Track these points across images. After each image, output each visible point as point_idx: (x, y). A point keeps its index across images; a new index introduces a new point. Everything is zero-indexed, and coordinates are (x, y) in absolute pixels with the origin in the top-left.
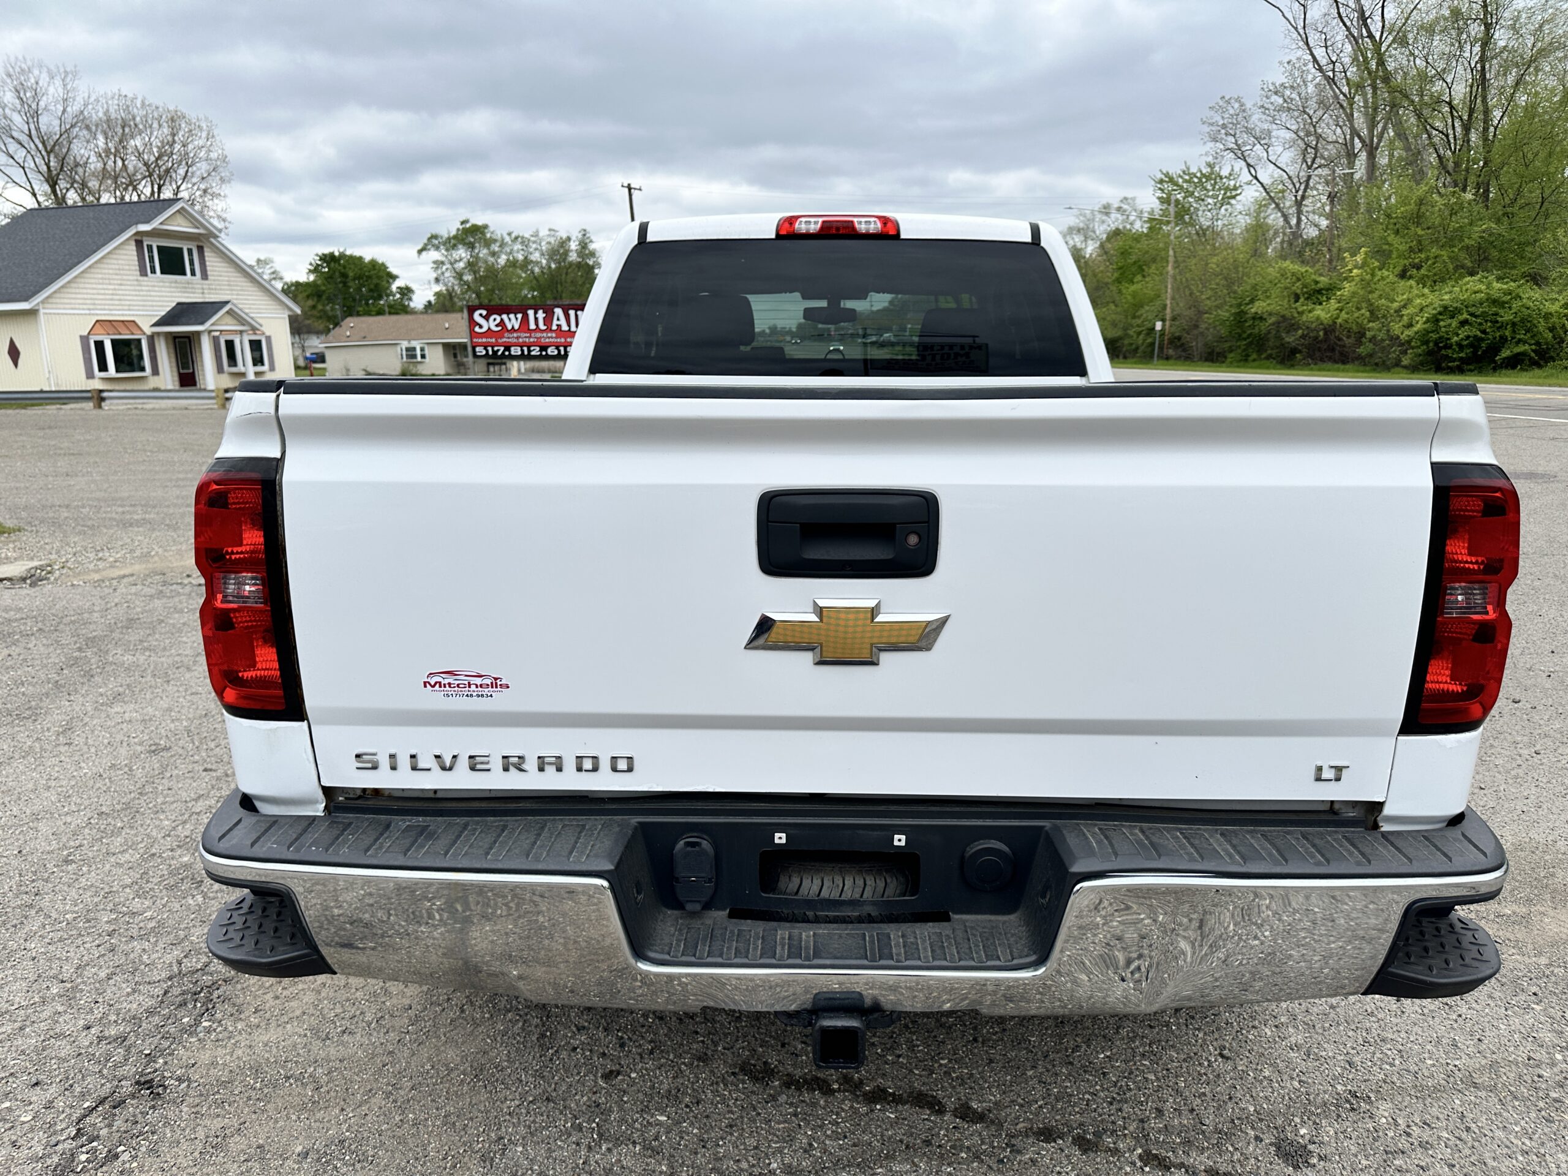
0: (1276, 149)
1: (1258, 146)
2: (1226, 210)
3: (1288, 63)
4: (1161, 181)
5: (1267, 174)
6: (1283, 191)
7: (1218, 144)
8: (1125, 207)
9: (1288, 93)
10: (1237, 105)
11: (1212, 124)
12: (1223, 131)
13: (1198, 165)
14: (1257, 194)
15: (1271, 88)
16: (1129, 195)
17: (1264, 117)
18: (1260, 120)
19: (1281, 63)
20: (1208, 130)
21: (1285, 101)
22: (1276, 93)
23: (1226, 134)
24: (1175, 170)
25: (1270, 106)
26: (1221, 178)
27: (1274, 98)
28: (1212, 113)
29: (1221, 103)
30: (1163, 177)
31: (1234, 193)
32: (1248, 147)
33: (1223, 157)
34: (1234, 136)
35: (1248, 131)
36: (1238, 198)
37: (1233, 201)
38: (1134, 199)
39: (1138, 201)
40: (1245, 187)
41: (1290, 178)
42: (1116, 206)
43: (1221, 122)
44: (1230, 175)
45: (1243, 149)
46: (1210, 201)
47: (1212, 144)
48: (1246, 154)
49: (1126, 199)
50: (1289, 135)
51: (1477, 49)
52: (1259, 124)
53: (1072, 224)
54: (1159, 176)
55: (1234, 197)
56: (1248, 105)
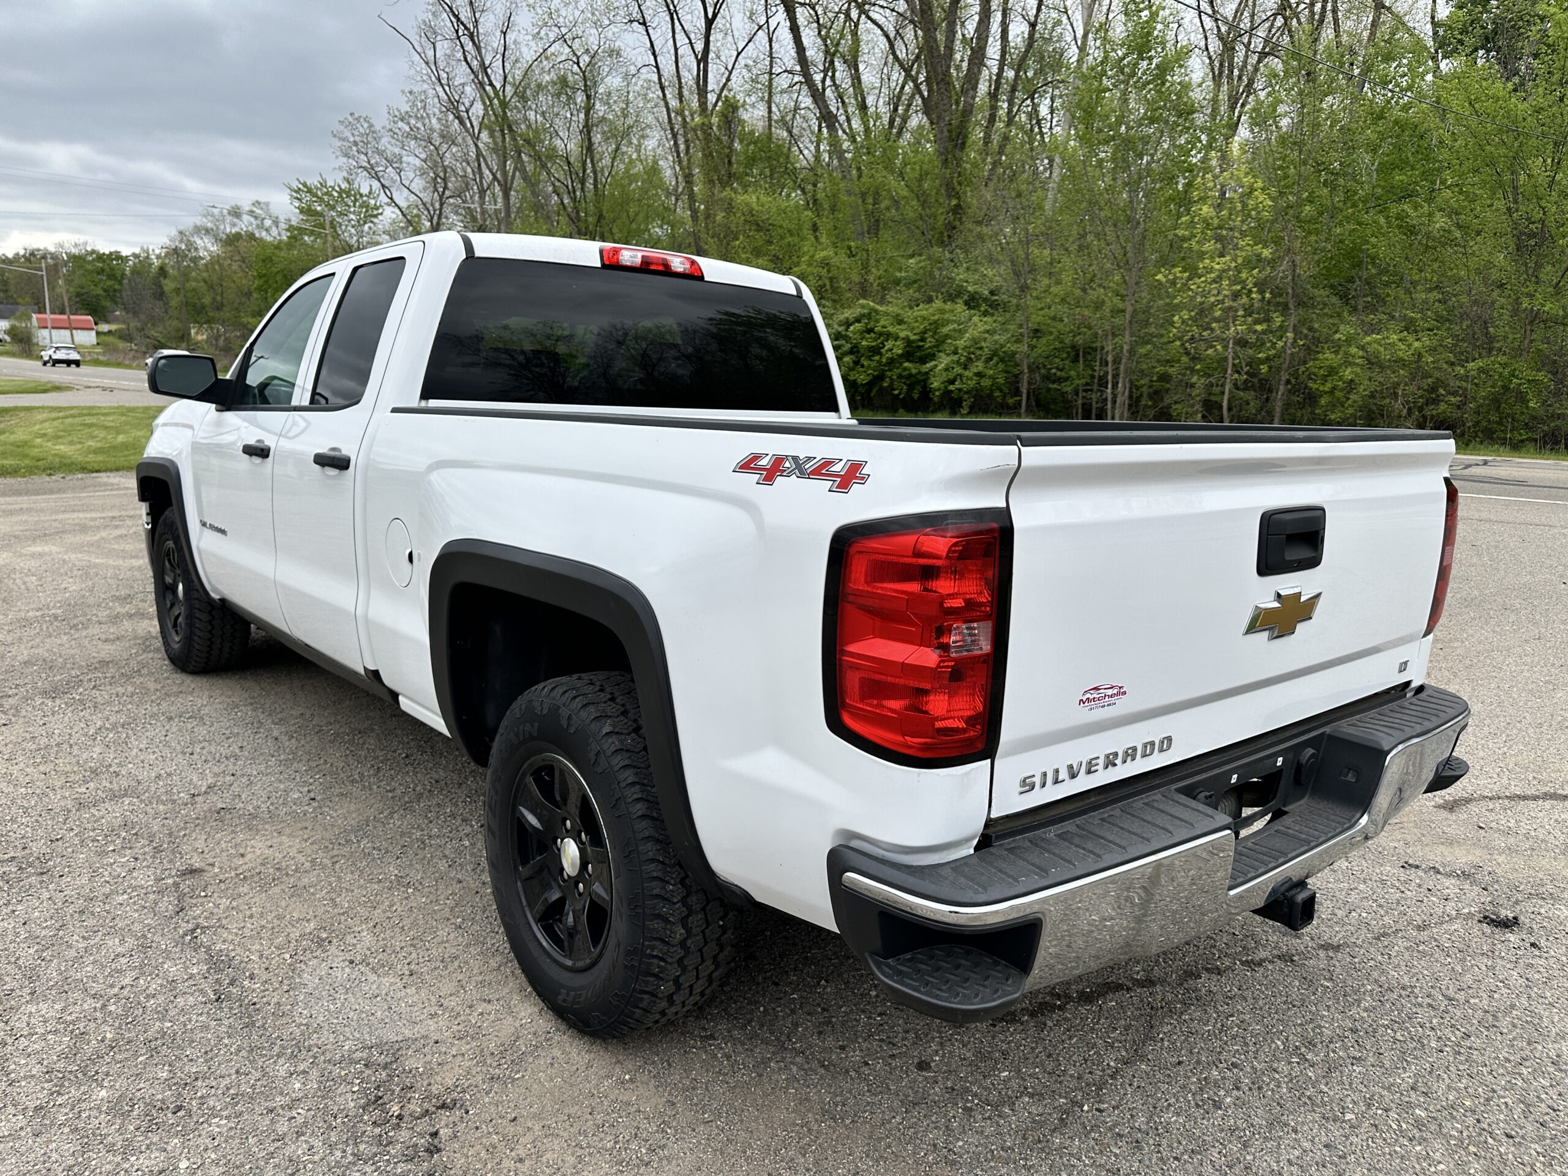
0: (408, 175)
1: (390, 169)
2: (370, 228)
3: (411, 92)
4: (298, 191)
5: (402, 198)
6: (418, 216)
7: (350, 160)
8: (258, 211)
9: (413, 121)
10: (366, 125)
11: (343, 140)
12: (354, 148)
13: (335, 179)
14: (394, 216)
15: (397, 113)
16: (262, 200)
17: (394, 141)
18: (389, 143)
19: (403, 92)
20: (340, 144)
21: (412, 129)
22: (402, 120)
23: (358, 152)
24: (313, 181)
25: (397, 131)
26: (361, 195)
27: (400, 124)
28: (342, 128)
29: (351, 119)
30: (301, 186)
31: (375, 212)
32: (381, 168)
33: (357, 174)
34: (366, 154)
35: (380, 153)
36: (380, 217)
37: (375, 220)
38: (267, 204)
39: (271, 207)
40: (386, 207)
41: (424, 204)
42: (247, 209)
43: (352, 139)
44: (370, 193)
45: (377, 169)
46: (352, 216)
47: (345, 160)
48: (380, 174)
49: (258, 203)
50: (418, 162)
51: (582, 116)
52: (389, 147)
53: (198, 223)
54: (295, 185)
55: (376, 216)
56: (378, 127)
